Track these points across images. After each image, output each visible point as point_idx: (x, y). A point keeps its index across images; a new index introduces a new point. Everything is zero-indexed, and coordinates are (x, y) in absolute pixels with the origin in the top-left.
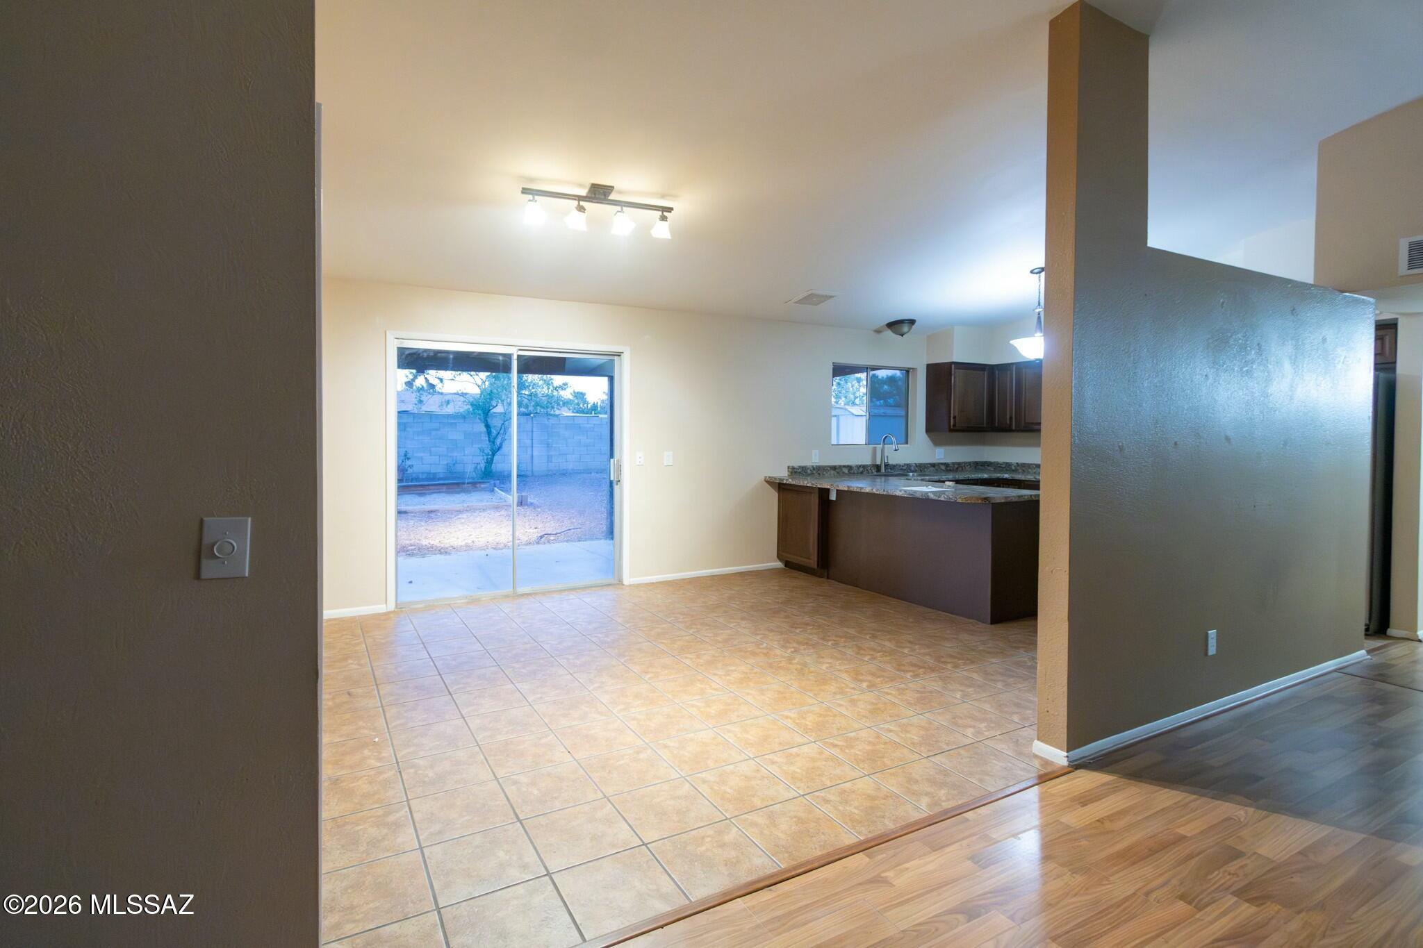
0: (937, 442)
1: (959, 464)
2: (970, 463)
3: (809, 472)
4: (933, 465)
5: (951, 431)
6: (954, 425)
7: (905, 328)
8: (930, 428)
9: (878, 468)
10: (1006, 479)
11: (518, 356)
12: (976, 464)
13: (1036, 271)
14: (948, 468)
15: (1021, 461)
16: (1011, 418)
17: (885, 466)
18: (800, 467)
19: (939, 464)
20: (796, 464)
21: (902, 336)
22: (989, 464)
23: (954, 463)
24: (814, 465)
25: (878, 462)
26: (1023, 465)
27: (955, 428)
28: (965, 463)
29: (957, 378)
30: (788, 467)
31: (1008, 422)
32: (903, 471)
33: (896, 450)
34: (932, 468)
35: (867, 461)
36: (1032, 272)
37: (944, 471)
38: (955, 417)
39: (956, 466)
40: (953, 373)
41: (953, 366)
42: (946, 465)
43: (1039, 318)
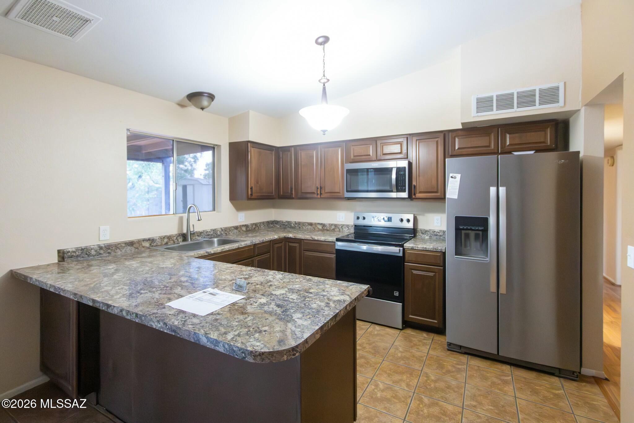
0: (239, 208)
1: (256, 224)
2: (263, 223)
3: (93, 252)
4: (236, 228)
5: (249, 199)
6: (251, 195)
7: (205, 102)
8: (233, 197)
10: (290, 238)
12: (268, 223)
14: (248, 228)
15: (297, 220)
16: (291, 189)
17: (191, 234)
19: (240, 226)
21: (203, 110)
22: (277, 222)
23: (252, 224)
24: (101, 243)
25: (185, 231)
26: (299, 223)
27: (253, 197)
28: (261, 223)
29: (253, 155)
31: (290, 192)
33: (199, 220)
34: (236, 231)
35: (173, 230)
36: (317, 42)
37: (245, 230)
38: (251, 188)
39: (254, 226)
40: (249, 150)
41: (249, 144)
42: (246, 226)
43: (324, 89)
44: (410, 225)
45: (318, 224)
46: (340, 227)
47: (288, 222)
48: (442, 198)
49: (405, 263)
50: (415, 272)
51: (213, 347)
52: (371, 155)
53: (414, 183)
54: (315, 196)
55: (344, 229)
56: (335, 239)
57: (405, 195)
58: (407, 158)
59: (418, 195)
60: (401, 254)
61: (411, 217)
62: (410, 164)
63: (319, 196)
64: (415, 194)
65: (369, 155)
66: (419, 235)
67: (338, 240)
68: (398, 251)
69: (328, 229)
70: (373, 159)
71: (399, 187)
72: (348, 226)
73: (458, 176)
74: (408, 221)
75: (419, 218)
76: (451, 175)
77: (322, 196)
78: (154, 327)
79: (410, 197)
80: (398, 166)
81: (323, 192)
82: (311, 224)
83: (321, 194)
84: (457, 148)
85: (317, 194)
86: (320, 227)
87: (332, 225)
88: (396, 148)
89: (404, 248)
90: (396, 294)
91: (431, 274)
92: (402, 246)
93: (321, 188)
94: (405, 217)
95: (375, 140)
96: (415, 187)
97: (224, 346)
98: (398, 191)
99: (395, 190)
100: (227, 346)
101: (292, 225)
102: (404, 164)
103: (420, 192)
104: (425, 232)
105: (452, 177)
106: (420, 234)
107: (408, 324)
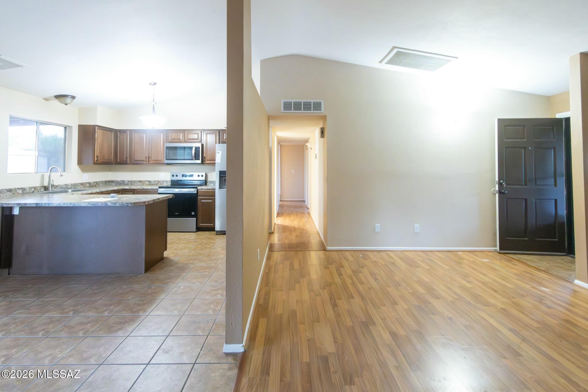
0: (84, 170)
1: (97, 183)
2: (102, 182)
4: (82, 184)
5: (95, 163)
6: (97, 161)
7: (69, 100)
8: (80, 162)
9: (46, 188)
10: (126, 189)
12: (106, 182)
13: (152, 84)
14: (90, 185)
15: (130, 180)
16: (127, 157)
17: (52, 186)
19: (85, 183)
21: (66, 104)
22: (112, 182)
23: (94, 182)
26: (131, 181)
27: (98, 162)
28: (100, 182)
29: (98, 134)
31: (125, 159)
32: (63, 189)
33: (61, 176)
34: (82, 186)
37: (88, 187)
38: (97, 157)
39: (95, 184)
40: (96, 131)
41: (96, 127)
42: (90, 183)
43: (154, 107)
44: (203, 178)
45: (146, 181)
46: (162, 182)
47: (122, 181)
48: (215, 163)
49: (198, 197)
50: (203, 201)
51: (114, 205)
52: (181, 139)
53: (204, 155)
55: (164, 183)
56: (158, 187)
57: (199, 161)
58: (201, 142)
59: (207, 162)
60: (196, 192)
61: (204, 174)
62: (202, 145)
63: (147, 163)
64: (205, 161)
65: (180, 139)
67: (160, 188)
68: (194, 191)
69: (153, 184)
70: (182, 142)
71: (196, 157)
72: (167, 181)
73: (221, 152)
74: (202, 176)
75: (209, 175)
76: (218, 152)
77: (149, 163)
79: (202, 162)
80: (196, 146)
81: (150, 160)
82: (141, 182)
83: (149, 161)
84: (224, 139)
85: (146, 161)
86: (147, 183)
87: (156, 181)
88: (195, 136)
89: (198, 189)
90: (193, 213)
91: (211, 201)
92: (196, 188)
93: (149, 157)
94: (200, 174)
95: (183, 131)
96: (205, 157)
97: (119, 204)
98: (196, 159)
99: (194, 159)
101: (126, 183)
102: (199, 145)
103: (208, 160)
104: (212, 182)
105: (218, 153)
106: (209, 183)
107: (199, 229)
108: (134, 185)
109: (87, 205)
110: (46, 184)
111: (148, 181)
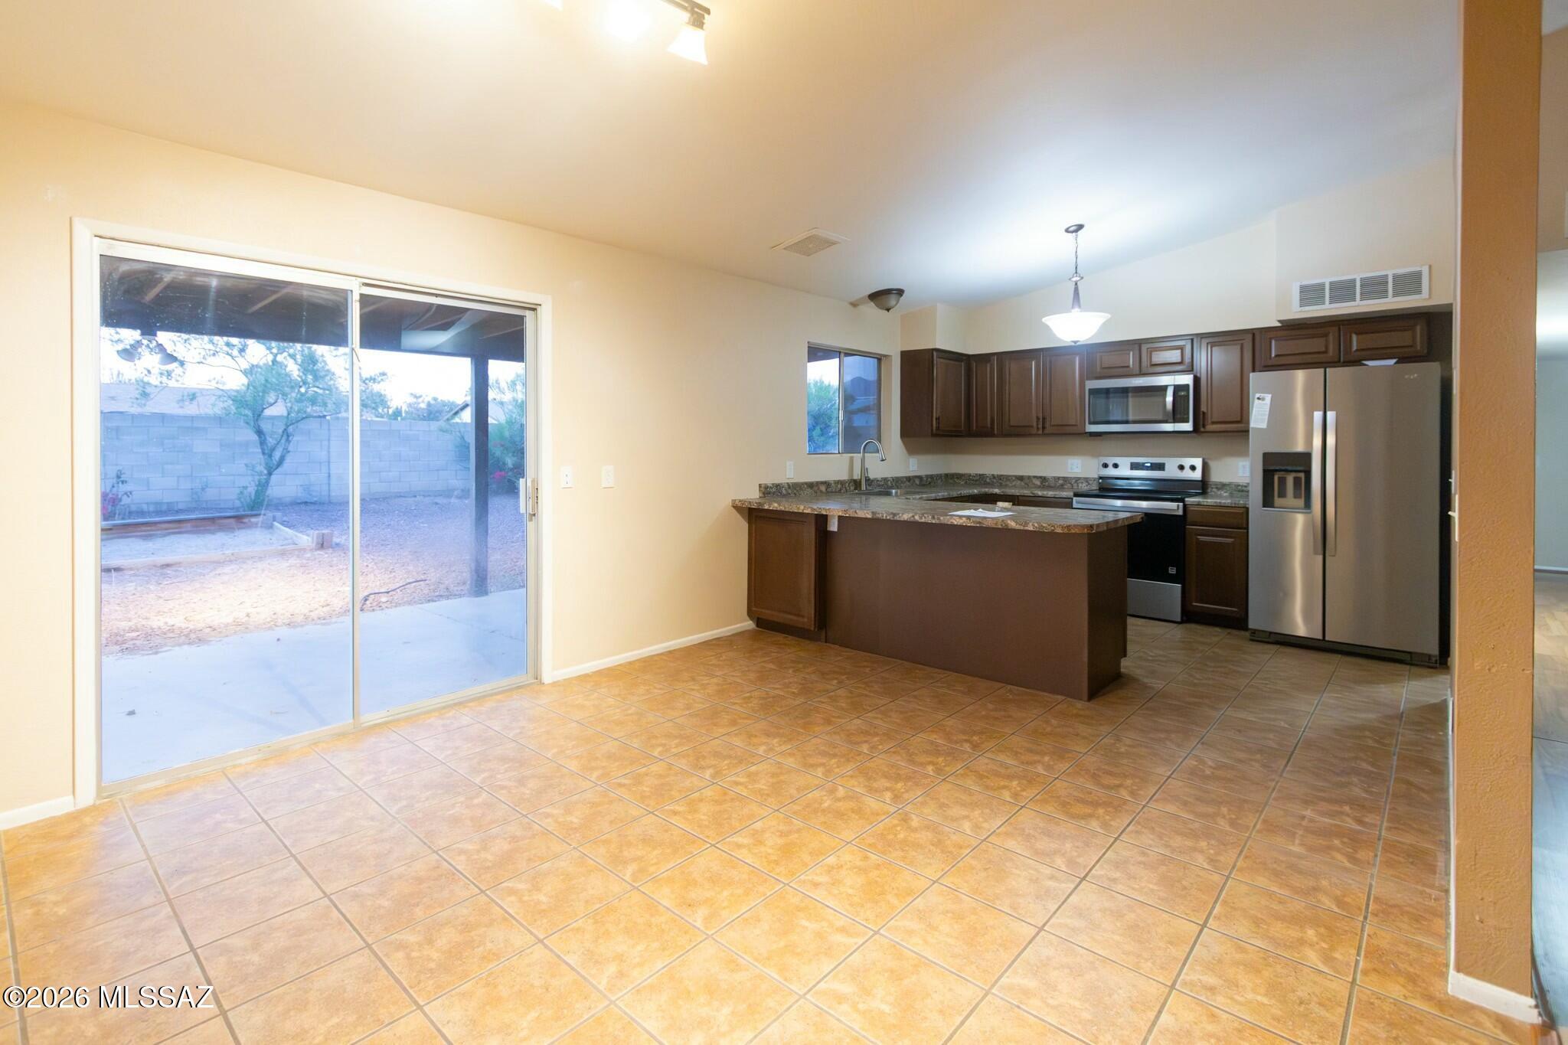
0: (911, 450)
1: (931, 477)
2: (943, 476)
3: (784, 492)
4: (909, 479)
5: (933, 435)
6: (938, 428)
7: (892, 300)
8: (906, 434)
9: (857, 484)
11: (362, 295)
12: (948, 476)
13: (1072, 229)
14: (922, 483)
16: (992, 420)
17: (866, 480)
18: (773, 484)
19: (913, 477)
20: (769, 481)
21: (888, 310)
22: (959, 476)
23: (927, 476)
24: (790, 481)
26: (1000, 477)
27: (938, 432)
28: (938, 476)
29: (939, 370)
30: (760, 486)
31: (989, 425)
32: (884, 488)
33: (883, 460)
34: (908, 484)
35: (844, 476)
36: (1067, 231)
37: (917, 485)
38: (938, 419)
39: (929, 480)
40: (935, 362)
41: (935, 353)
42: (920, 478)
43: (1076, 290)
44: (1197, 475)
45: (1035, 477)
46: (1074, 481)
47: (980, 475)
48: (1245, 432)
49: (1186, 526)
50: (1200, 538)
51: (1022, 528)
52: (1131, 366)
53: (1203, 408)
54: (1034, 431)
55: (1080, 485)
56: (1072, 494)
57: (1188, 427)
58: (1192, 370)
59: (1210, 427)
60: (1180, 512)
61: (1198, 462)
62: (1197, 380)
63: (1040, 432)
64: (1204, 426)
65: (1128, 367)
66: (1212, 491)
67: (1076, 495)
68: (1176, 508)
69: (1052, 485)
70: (1134, 373)
71: (1177, 415)
72: (1087, 480)
73: (1268, 397)
74: (1193, 468)
75: (1213, 465)
76: (1257, 395)
77: (1046, 431)
78: (956, 523)
79: (1196, 429)
80: (1176, 383)
81: (1047, 425)
82: (1021, 478)
83: (1044, 428)
84: (1273, 355)
85: (1038, 428)
86: (1038, 482)
87: (1059, 478)
88: (1174, 356)
89: (1187, 503)
90: (1172, 571)
92: (1182, 500)
93: (1044, 419)
94: (1188, 462)
95: (1138, 344)
96: (1204, 413)
97: (1033, 525)
98: (1175, 421)
99: (1170, 419)
100: (1036, 525)
101: (988, 480)
102: (1187, 379)
103: (1213, 423)
104: (1223, 486)
105: (1259, 398)
106: (1214, 489)
107: (1189, 616)
108: (1006, 486)
109: (964, 522)
110: (856, 476)
111: (1041, 477)
